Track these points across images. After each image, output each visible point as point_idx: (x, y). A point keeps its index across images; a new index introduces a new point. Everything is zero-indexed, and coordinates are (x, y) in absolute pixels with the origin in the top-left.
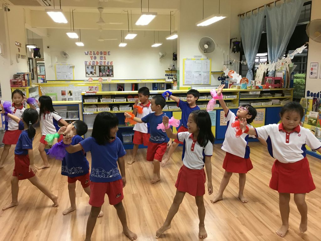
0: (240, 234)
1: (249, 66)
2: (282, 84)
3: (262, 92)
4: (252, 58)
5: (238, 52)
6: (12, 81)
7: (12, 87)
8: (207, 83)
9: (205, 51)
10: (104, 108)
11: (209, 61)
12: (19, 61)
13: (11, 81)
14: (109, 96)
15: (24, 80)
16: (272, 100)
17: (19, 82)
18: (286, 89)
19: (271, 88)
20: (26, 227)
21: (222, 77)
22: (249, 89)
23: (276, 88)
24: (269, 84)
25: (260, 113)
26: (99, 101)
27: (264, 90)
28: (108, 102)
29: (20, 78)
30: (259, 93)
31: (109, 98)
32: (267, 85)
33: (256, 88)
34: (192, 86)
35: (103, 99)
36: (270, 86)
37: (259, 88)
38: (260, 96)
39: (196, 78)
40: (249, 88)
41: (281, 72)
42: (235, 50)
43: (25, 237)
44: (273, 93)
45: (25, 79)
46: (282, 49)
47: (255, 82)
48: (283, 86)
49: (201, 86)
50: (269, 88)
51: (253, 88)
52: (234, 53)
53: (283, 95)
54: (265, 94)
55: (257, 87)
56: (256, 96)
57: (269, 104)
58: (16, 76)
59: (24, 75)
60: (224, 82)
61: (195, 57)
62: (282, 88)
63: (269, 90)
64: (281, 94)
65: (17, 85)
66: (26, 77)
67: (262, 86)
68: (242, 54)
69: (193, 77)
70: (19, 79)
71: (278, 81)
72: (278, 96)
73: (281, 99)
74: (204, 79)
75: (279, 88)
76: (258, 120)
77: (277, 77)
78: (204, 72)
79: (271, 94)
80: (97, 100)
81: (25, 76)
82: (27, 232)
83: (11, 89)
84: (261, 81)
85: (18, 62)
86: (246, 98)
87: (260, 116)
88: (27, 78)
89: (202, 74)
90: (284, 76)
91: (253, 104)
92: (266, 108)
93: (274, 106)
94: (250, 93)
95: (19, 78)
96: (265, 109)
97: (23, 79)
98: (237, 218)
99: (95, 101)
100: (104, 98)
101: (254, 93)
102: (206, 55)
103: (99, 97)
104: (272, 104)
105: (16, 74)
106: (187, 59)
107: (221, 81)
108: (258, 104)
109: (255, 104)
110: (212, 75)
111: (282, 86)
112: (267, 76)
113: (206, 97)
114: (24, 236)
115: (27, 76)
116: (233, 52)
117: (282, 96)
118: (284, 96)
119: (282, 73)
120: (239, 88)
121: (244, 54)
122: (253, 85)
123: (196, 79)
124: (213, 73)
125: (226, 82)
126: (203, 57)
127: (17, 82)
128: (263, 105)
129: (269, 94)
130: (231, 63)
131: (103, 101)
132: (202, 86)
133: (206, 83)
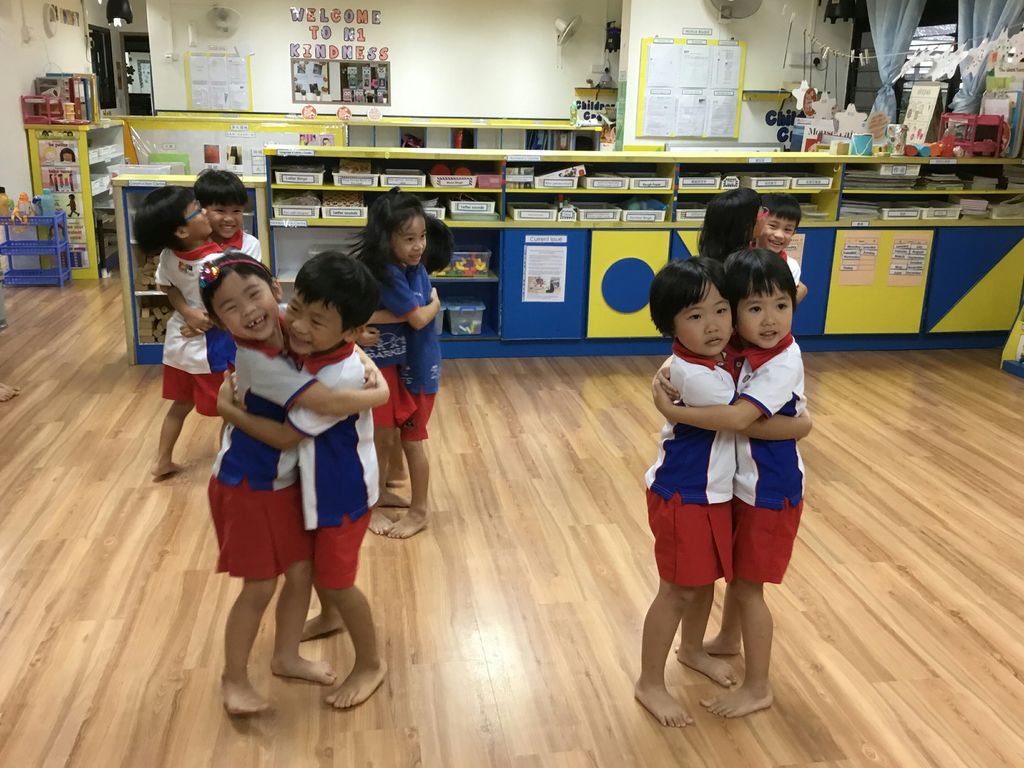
0: (812, 672)
1: (884, 73)
2: (1005, 140)
3: (927, 170)
4: (898, 41)
5: (846, 20)
6: (27, 100)
7: (26, 121)
8: (725, 132)
9: (727, 13)
10: (344, 207)
11: (736, 50)
12: (53, 31)
13: (23, 99)
14: (365, 165)
15: (72, 98)
16: (964, 202)
17: (53, 107)
18: (1017, 162)
19: (959, 155)
20: (49, 608)
21: (780, 113)
22: (880, 157)
23: (977, 154)
24: (956, 140)
25: (914, 246)
26: (328, 180)
27: (933, 162)
28: (361, 185)
29: (55, 93)
30: (914, 172)
31: (363, 170)
32: (946, 143)
33: (906, 154)
34: (670, 142)
35: (342, 173)
36: (957, 149)
37: (918, 155)
38: (919, 183)
39: (687, 113)
40: (882, 153)
41: (1004, 95)
42: (838, 12)
43: (43, 642)
44: (965, 173)
45: (77, 96)
46: (1012, 13)
47: (905, 130)
48: (1006, 149)
49: (701, 142)
50: (954, 156)
51: (895, 153)
52: (833, 22)
53: (1002, 185)
54: (936, 177)
55: (910, 151)
56: (903, 181)
57: (950, 216)
58: (44, 84)
59: (71, 83)
60: (786, 130)
61: (688, 32)
62: (1000, 157)
63: (953, 162)
64: (996, 181)
65: (47, 115)
66: (79, 91)
67: (929, 145)
68: (862, 27)
69: (676, 108)
70: (51, 96)
71: (987, 132)
72: (984, 185)
73: (994, 200)
74: (716, 117)
75: (992, 155)
76: (903, 272)
77: (987, 113)
78: (719, 92)
79: (957, 179)
80: (320, 176)
81: (76, 86)
82: (53, 623)
83: (27, 131)
84: (925, 131)
85: (50, 34)
86: (866, 188)
87: (912, 258)
88: (82, 94)
89: (710, 97)
90: (1013, 110)
91: (891, 214)
92: (937, 230)
93: (966, 222)
94: (884, 172)
95: (50, 91)
96: (932, 232)
97: (68, 95)
98: (804, 613)
99: (314, 180)
100: (346, 169)
101: (899, 171)
102: (728, 28)
103: (329, 165)
104: (961, 216)
105: (44, 76)
106: (659, 41)
107: (776, 128)
108: (907, 214)
109: (898, 214)
110: (745, 105)
111: (1001, 150)
112: (949, 111)
113: (718, 179)
114: (42, 638)
115: (82, 86)
116: (829, 20)
117: (999, 187)
118: (1005, 188)
119: (1007, 101)
120: (844, 149)
121: (869, 30)
122: (896, 143)
123: (688, 117)
124: (751, 96)
125: (796, 132)
126: (718, 34)
127: (44, 106)
128: (924, 217)
129: (953, 177)
130: (817, 61)
131: (343, 181)
132: (707, 142)
133: (720, 133)
